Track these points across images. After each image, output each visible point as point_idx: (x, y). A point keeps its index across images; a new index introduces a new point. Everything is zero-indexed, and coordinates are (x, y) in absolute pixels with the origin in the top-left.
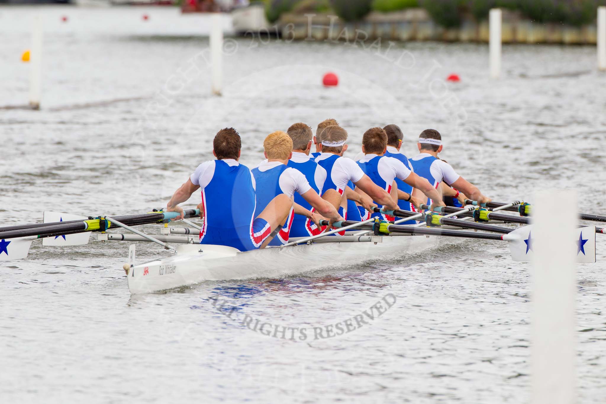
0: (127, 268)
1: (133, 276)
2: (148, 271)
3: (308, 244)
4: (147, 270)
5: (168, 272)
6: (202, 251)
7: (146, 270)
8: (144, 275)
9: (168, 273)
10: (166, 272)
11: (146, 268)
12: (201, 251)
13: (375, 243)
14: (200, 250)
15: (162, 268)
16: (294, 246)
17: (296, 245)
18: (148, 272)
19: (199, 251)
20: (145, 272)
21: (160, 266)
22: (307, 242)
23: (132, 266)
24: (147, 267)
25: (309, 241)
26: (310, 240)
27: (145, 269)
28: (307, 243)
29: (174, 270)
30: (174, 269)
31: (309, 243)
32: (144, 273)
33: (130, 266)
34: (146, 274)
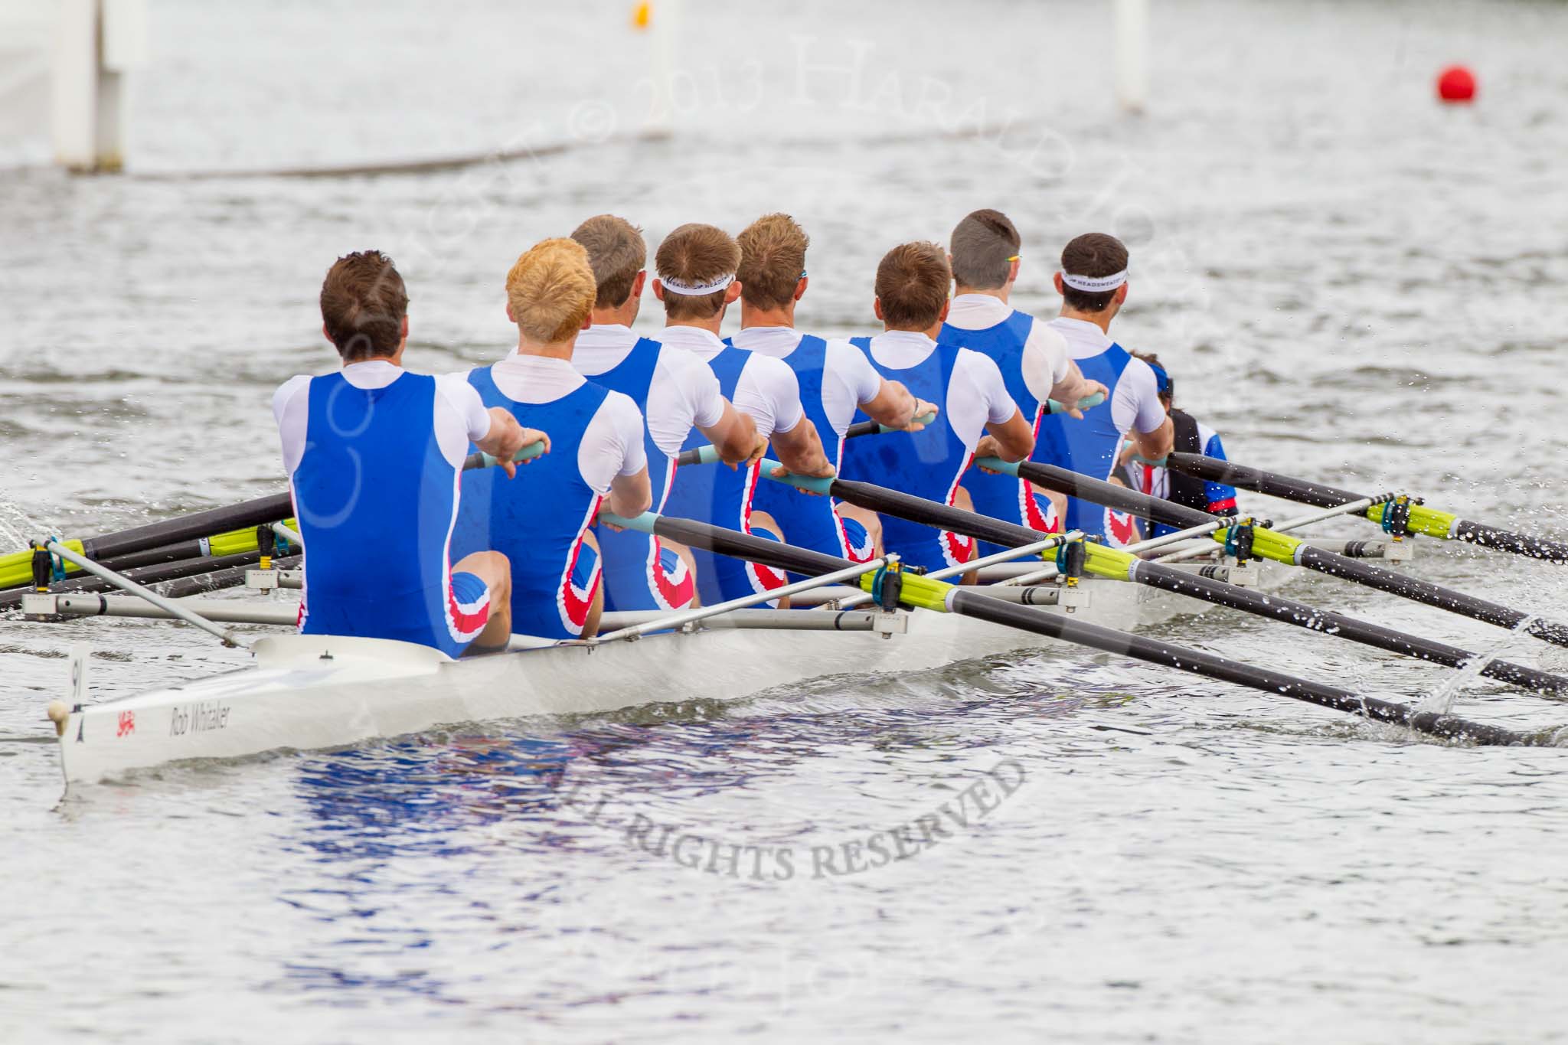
0: (58, 715)
1: (80, 738)
2: (132, 722)
3: (686, 633)
4: (129, 722)
5: (201, 723)
6: (331, 657)
7: (126, 719)
8: (120, 734)
9: (204, 729)
10: (195, 727)
11: (127, 714)
12: (326, 657)
13: (884, 634)
14: (324, 654)
15: (181, 712)
16: (631, 641)
17: (638, 639)
18: (131, 726)
19: (322, 657)
20: (122, 726)
21: (176, 709)
22: (684, 626)
23: (77, 709)
24: (130, 712)
25: (690, 624)
26: (693, 620)
27: (123, 718)
28: (684, 629)
29: (224, 719)
30: (223, 716)
31: (689, 630)
32: (117, 728)
33: (72, 709)
34: (127, 733)
